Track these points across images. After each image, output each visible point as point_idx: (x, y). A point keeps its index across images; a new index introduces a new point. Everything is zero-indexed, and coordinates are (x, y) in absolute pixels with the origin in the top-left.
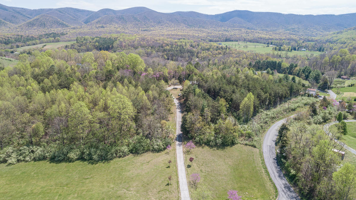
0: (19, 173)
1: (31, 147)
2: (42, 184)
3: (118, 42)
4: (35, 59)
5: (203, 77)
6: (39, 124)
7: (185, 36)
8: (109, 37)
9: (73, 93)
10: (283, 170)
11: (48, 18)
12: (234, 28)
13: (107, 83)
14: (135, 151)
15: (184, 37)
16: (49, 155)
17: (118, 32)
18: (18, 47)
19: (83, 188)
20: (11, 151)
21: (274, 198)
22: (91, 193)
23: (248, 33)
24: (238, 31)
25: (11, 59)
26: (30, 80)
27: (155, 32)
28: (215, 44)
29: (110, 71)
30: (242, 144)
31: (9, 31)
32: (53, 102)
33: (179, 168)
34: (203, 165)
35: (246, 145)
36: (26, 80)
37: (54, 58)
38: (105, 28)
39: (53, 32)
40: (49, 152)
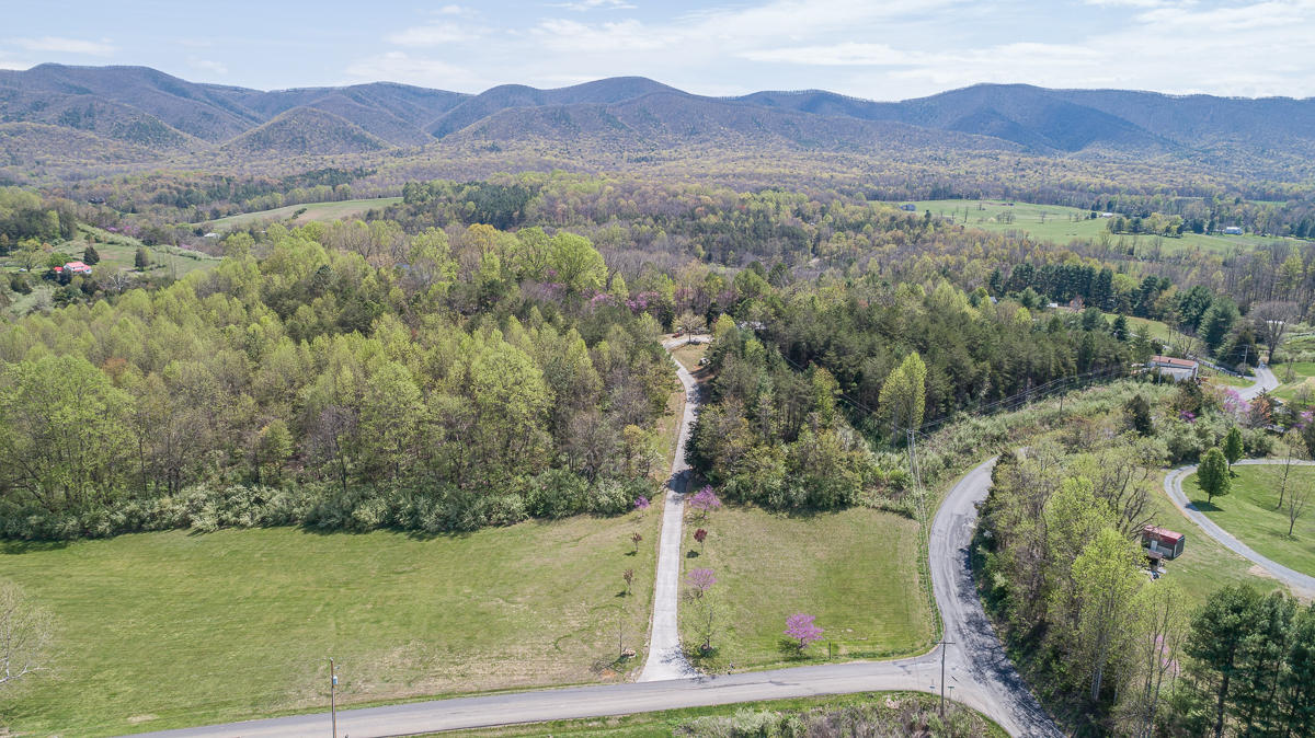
0: (223, 553)
1: (255, 489)
2: (283, 579)
3: (540, 199)
4: (272, 247)
5: (781, 307)
6: (276, 427)
7: (781, 178)
8: (513, 183)
9: (375, 343)
10: (979, 579)
11: (314, 120)
12: (970, 151)
13: (478, 318)
14: (542, 511)
15: (777, 183)
16: (302, 514)
17: (548, 166)
18: (216, 215)
19: (389, 593)
20: (204, 496)
21: (929, 645)
22: (408, 603)
23: (1023, 170)
24: (984, 160)
25: (198, 254)
26: (258, 309)
27: (676, 166)
28: (887, 208)
29: (492, 284)
30: (873, 507)
31: (189, 163)
32: (320, 367)
33: (663, 559)
34: (734, 555)
35: (884, 509)
36: (247, 308)
37: (327, 245)
38: (504, 153)
39: (330, 165)
40: (303, 503)
